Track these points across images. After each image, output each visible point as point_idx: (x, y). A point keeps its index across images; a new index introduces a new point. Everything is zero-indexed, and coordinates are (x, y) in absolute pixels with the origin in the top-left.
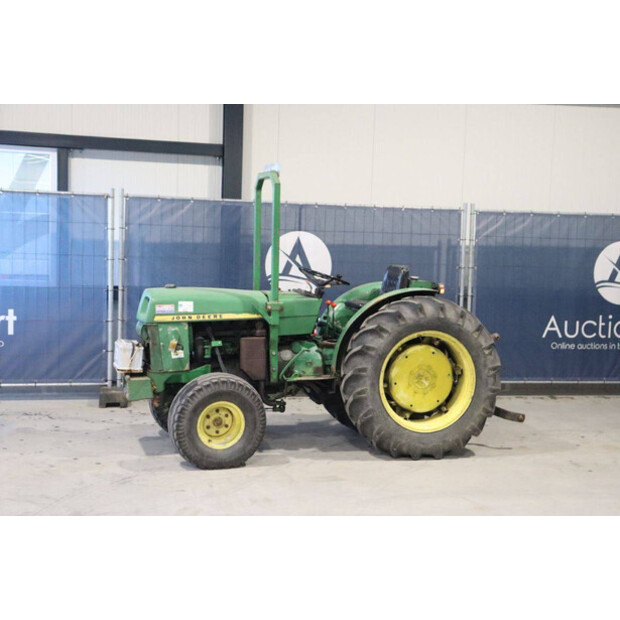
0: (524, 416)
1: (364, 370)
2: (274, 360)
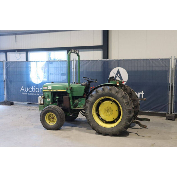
0: (146, 126)
1: (87, 107)
2: (71, 103)
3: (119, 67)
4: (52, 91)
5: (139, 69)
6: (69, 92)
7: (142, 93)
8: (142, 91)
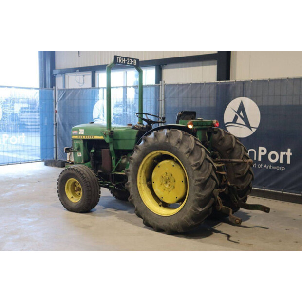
2: (114, 162)
3: (243, 96)
4: (84, 138)
5: (283, 103)
6: (107, 140)
7: (289, 153)
8: (289, 150)
